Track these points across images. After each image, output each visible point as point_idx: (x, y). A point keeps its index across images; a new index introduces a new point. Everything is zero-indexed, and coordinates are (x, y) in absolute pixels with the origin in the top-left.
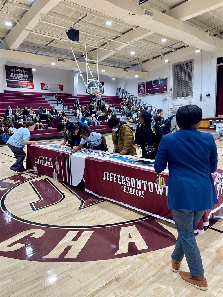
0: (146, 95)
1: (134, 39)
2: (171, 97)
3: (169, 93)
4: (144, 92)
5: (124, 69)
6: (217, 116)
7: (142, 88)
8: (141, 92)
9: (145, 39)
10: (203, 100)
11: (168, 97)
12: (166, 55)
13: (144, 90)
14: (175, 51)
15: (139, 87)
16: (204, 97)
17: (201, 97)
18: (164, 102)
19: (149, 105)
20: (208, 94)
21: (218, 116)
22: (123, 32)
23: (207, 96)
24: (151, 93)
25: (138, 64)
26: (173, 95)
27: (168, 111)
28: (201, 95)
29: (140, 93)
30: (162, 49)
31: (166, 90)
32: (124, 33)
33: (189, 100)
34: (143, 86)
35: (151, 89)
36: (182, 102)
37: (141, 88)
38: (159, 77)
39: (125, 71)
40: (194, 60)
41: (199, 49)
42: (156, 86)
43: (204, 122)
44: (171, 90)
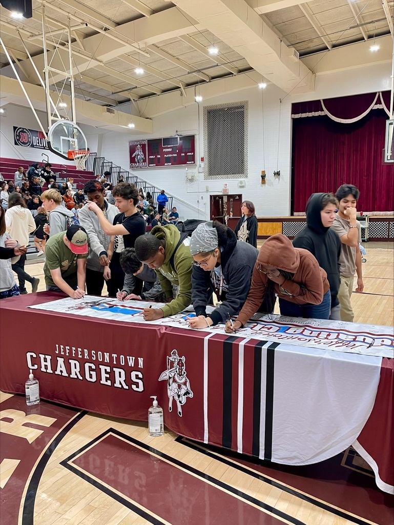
0: (149, 168)
1: (146, 40)
2: (203, 174)
3: (198, 166)
4: (144, 161)
5: (106, 107)
6: (292, 214)
7: (139, 153)
8: (138, 161)
9: (159, 46)
10: (266, 182)
11: (196, 174)
12: (192, 88)
13: (143, 156)
14: (210, 81)
15: (132, 150)
16: (270, 176)
17: (263, 177)
18: (188, 185)
19: (157, 188)
20: (276, 171)
21: (295, 213)
22: (118, 19)
23: (275, 174)
24: (159, 163)
25: (129, 100)
26: (207, 170)
27: (198, 202)
28: (263, 172)
29: (135, 162)
30: (189, 73)
31: (193, 159)
32: (118, 24)
33: (241, 182)
34: (142, 148)
35: (159, 156)
36: (226, 185)
37: (136, 152)
38: (177, 131)
39: (109, 111)
40: (247, 102)
41: (268, 81)
42: (170, 150)
43: (274, 226)
44: (202, 159)
